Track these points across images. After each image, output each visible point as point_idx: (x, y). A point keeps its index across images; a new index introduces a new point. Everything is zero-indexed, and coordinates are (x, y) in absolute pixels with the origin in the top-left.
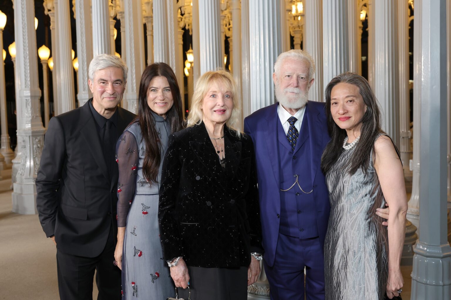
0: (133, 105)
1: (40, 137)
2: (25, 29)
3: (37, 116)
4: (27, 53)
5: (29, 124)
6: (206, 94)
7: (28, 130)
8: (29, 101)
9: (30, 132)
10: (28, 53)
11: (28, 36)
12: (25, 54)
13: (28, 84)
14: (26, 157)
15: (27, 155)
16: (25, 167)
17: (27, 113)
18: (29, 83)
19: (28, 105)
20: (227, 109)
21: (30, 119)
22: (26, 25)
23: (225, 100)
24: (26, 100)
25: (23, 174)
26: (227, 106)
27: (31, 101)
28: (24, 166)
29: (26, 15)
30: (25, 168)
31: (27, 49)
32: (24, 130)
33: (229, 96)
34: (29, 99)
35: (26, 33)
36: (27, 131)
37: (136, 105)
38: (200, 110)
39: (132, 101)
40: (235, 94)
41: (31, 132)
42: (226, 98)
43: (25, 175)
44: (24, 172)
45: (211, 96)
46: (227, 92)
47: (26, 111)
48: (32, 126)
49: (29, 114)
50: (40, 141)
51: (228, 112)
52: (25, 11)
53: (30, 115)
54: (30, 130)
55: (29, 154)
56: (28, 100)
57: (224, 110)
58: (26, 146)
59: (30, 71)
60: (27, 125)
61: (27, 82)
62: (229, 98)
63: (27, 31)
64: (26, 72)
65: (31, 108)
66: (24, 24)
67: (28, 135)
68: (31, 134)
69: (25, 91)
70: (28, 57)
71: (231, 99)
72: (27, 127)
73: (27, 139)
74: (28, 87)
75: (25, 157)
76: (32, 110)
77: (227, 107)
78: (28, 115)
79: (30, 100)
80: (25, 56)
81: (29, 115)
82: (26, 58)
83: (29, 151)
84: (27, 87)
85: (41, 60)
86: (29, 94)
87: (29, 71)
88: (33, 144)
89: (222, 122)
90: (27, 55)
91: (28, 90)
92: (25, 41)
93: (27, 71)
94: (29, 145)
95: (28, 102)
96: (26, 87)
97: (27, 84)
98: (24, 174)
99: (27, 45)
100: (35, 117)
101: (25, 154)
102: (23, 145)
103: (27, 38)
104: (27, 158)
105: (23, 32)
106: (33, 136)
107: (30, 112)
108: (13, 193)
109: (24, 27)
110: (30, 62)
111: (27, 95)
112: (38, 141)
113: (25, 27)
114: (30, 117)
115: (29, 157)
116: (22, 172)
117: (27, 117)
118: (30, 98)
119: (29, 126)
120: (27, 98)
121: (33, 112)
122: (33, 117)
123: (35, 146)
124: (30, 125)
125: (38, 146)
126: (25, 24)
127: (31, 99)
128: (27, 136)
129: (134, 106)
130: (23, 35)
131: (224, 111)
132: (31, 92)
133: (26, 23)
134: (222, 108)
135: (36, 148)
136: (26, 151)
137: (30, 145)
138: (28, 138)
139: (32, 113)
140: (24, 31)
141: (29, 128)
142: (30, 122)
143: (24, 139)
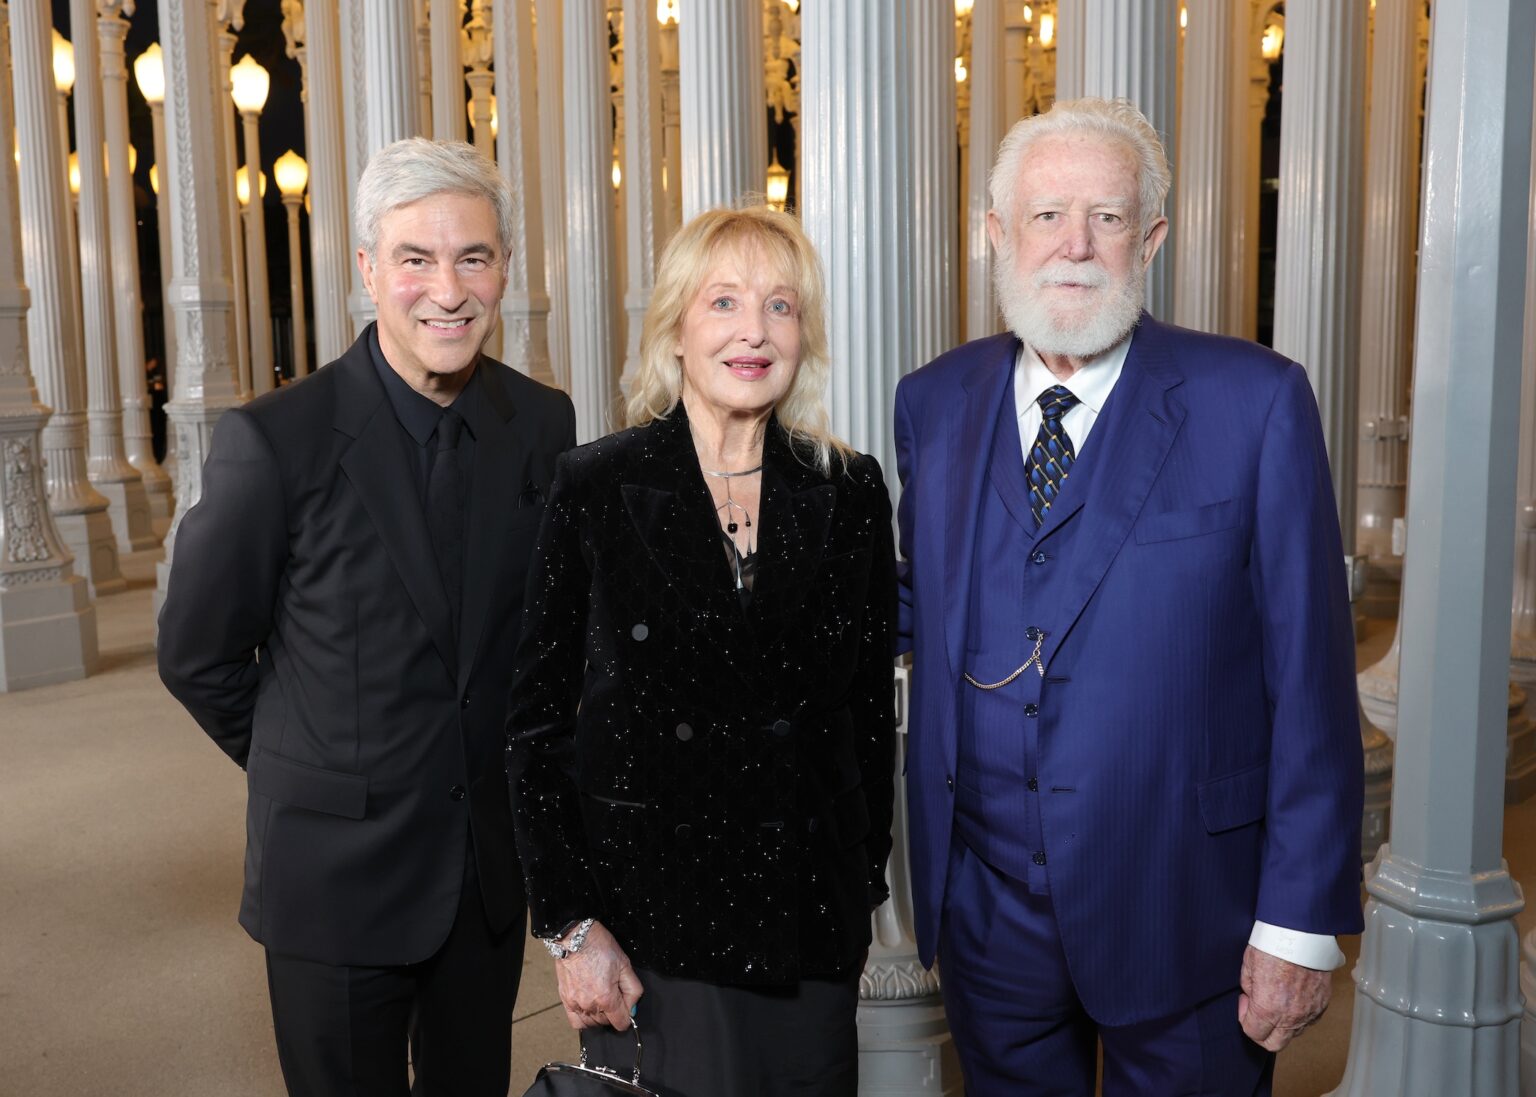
0: (518, 330)
2: (183, 95)
3: (222, 364)
4: (188, 172)
5: (199, 385)
6: (696, 293)
7: (195, 405)
8: (196, 316)
9: (201, 410)
10: (191, 168)
11: (192, 116)
12: (184, 172)
13: (194, 265)
14: (191, 487)
15: (193, 481)
17: (191, 355)
18: (196, 262)
19: (193, 331)
20: (775, 358)
21: (199, 372)
22: (185, 84)
23: (769, 322)
24: (189, 313)
26: (776, 347)
27: (204, 318)
29: (183, 52)
31: (190, 157)
32: (184, 405)
33: (789, 307)
34: (195, 312)
35: (186, 109)
36: (191, 408)
37: (527, 331)
38: (672, 361)
39: (515, 318)
40: (810, 298)
41: (202, 412)
42: (775, 316)
45: (714, 303)
46: (779, 289)
47: (189, 348)
48: (206, 392)
49: (197, 356)
51: (780, 372)
52: (183, 40)
53: (201, 358)
54: (200, 405)
56: (193, 314)
57: (765, 360)
58: (191, 453)
59: (198, 225)
60: (192, 389)
61: (191, 259)
62: (786, 314)
63: (187, 102)
64: (188, 229)
65: (204, 339)
66: (178, 80)
67: (196, 421)
68: (202, 419)
69: (184, 288)
70: (192, 183)
71: (796, 319)
72: (193, 396)
73: (192, 432)
74: (195, 275)
75: (188, 486)
76: (206, 344)
77: (775, 350)
78: (194, 360)
79: (199, 315)
80: (184, 180)
81: (198, 360)
82: (185, 185)
84: (190, 274)
86: (197, 297)
87: (194, 227)
89: (758, 411)
90: (189, 176)
91: (194, 285)
92: (182, 134)
93: (191, 227)
94: (198, 452)
95: (195, 321)
96: (186, 275)
97: (190, 265)
99: (189, 146)
100: (214, 365)
101: (189, 477)
102: (184, 449)
103: (188, 123)
104: (193, 490)
105: (177, 104)
106: (208, 423)
107: (200, 350)
108: (154, 593)
109: (178, 89)
110: (197, 198)
111: (190, 298)
113: (183, 90)
114: (200, 365)
117: (191, 366)
118: (198, 308)
119: (197, 393)
120: (189, 309)
121: (210, 351)
122: (208, 366)
124: (201, 388)
126: (182, 79)
127: (203, 311)
128: (191, 423)
129: (521, 334)
130: (177, 114)
131: (765, 365)
132: (202, 291)
133: (185, 77)
134: (757, 354)
136: (190, 469)
137: (201, 449)
138: (195, 427)
139: (206, 355)
140: (180, 101)
141: (197, 399)
142: (201, 382)
143: (186, 432)
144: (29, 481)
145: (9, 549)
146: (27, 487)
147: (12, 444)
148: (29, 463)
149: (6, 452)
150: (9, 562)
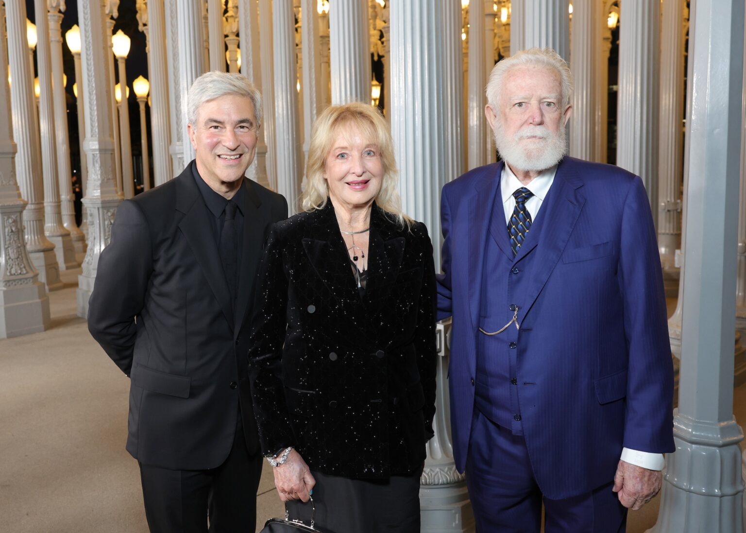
1: (113, 210)
2: (90, 50)
3: (109, 179)
4: (92, 87)
5: (98, 189)
7: (97, 199)
8: (97, 156)
9: (99, 201)
10: (94, 85)
11: (94, 60)
12: (91, 87)
13: (96, 132)
14: (95, 238)
15: (96, 235)
16: (94, 252)
17: (94, 175)
18: (97, 130)
19: (95, 163)
20: (371, 178)
21: (99, 183)
22: (91, 45)
23: (365, 161)
24: (93, 155)
25: (90, 263)
27: (100, 157)
28: (92, 251)
29: (90, 29)
30: (93, 254)
31: (93, 79)
32: (91, 199)
34: (96, 154)
35: (91, 57)
36: (95, 200)
38: (322, 182)
40: (384, 147)
42: (367, 157)
43: (93, 264)
44: (92, 259)
45: (338, 156)
46: (369, 145)
47: (93, 172)
48: (102, 193)
50: (113, 215)
51: (374, 184)
52: (90, 23)
53: (99, 176)
54: (99, 199)
55: (98, 234)
57: (365, 181)
58: (95, 222)
60: (95, 191)
61: (94, 129)
62: (373, 156)
63: (92, 53)
64: (93, 114)
65: (100, 167)
66: (87, 43)
67: (97, 207)
68: (100, 205)
69: (91, 142)
70: (94, 92)
72: (96, 195)
73: (95, 212)
74: (96, 136)
75: (93, 238)
76: (102, 170)
78: (96, 177)
80: (91, 91)
82: (91, 93)
83: (98, 230)
84: (94, 136)
85: (137, 98)
86: (97, 147)
87: (96, 113)
88: (104, 220)
90: (93, 89)
91: (95, 141)
92: (90, 69)
94: (98, 222)
95: (96, 158)
96: (92, 136)
97: (94, 132)
98: (92, 262)
99: (93, 74)
100: (106, 179)
101: (93, 234)
102: (91, 220)
103: (92, 63)
104: (96, 240)
105: (87, 54)
106: (103, 207)
107: (99, 172)
108: (77, 290)
109: (88, 47)
110: (97, 99)
111: (94, 148)
112: (111, 215)
113: (90, 47)
114: (99, 180)
115: (99, 239)
116: (89, 260)
117: (95, 180)
118: (98, 152)
119: (97, 193)
120: (94, 153)
121: (103, 173)
122: (103, 181)
123: (106, 223)
124: (99, 191)
125: (111, 222)
126: (89, 42)
127: (100, 153)
128: (95, 208)
130: (87, 59)
131: (366, 183)
132: (100, 144)
133: (91, 41)
135: (108, 225)
136: (94, 230)
137: (100, 220)
138: (97, 210)
139: (101, 175)
140: (89, 53)
141: (97, 196)
143: (92, 212)
144: (16, 236)
145: (7, 269)
146: (16, 239)
147: (9, 218)
148: (16, 228)
149: (5, 222)
150: (7, 275)
